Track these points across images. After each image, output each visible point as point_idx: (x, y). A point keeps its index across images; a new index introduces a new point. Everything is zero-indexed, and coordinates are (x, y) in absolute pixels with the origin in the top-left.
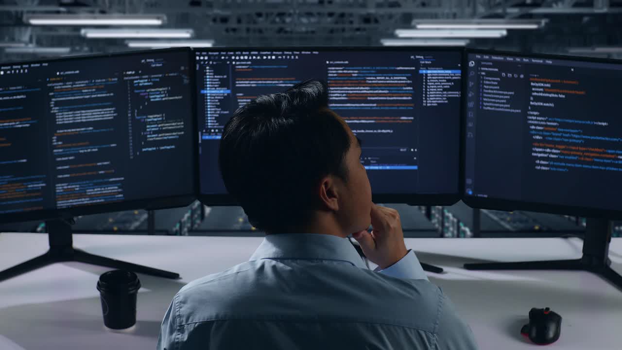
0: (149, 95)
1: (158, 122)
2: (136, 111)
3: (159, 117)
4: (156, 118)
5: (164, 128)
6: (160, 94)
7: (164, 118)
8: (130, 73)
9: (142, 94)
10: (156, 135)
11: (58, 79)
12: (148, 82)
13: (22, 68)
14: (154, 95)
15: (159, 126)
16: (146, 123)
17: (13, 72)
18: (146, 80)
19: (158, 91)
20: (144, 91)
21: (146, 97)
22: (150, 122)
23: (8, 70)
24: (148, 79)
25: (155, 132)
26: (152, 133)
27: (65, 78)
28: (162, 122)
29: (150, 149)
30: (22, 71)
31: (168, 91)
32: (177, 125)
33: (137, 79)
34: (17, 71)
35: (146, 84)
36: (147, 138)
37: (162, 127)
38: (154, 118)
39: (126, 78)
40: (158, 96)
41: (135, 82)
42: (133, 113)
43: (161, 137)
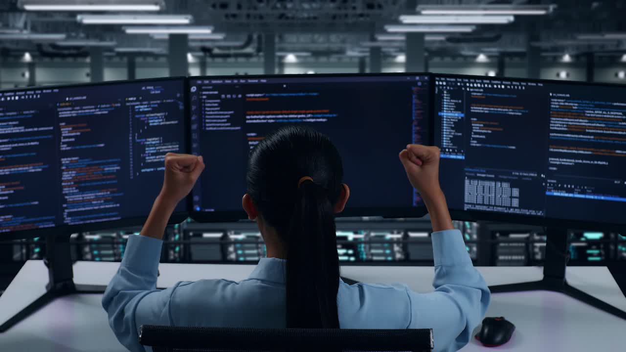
0: (148, 120)
1: (156, 145)
2: (136, 134)
3: (157, 140)
4: (154, 141)
5: (161, 151)
6: (158, 119)
7: (161, 141)
8: (131, 99)
9: (142, 119)
10: (154, 157)
11: (67, 104)
12: (147, 108)
13: (35, 93)
14: (152, 119)
15: (157, 148)
16: (144, 146)
17: (27, 97)
18: (146, 106)
19: (156, 116)
20: (143, 116)
21: (146, 122)
22: (148, 145)
23: (23, 95)
24: (148, 105)
25: (153, 154)
26: (150, 155)
27: (74, 104)
28: (160, 144)
29: (148, 170)
30: (35, 96)
31: (165, 116)
32: (173, 148)
33: (137, 105)
34: (31, 97)
35: (146, 109)
36: (145, 160)
37: (159, 149)
38: (152, 141)
39: (128, 104)
40: (156, 120)
41: (136, 107)
42: (134, 137)
43: (159, 158)
